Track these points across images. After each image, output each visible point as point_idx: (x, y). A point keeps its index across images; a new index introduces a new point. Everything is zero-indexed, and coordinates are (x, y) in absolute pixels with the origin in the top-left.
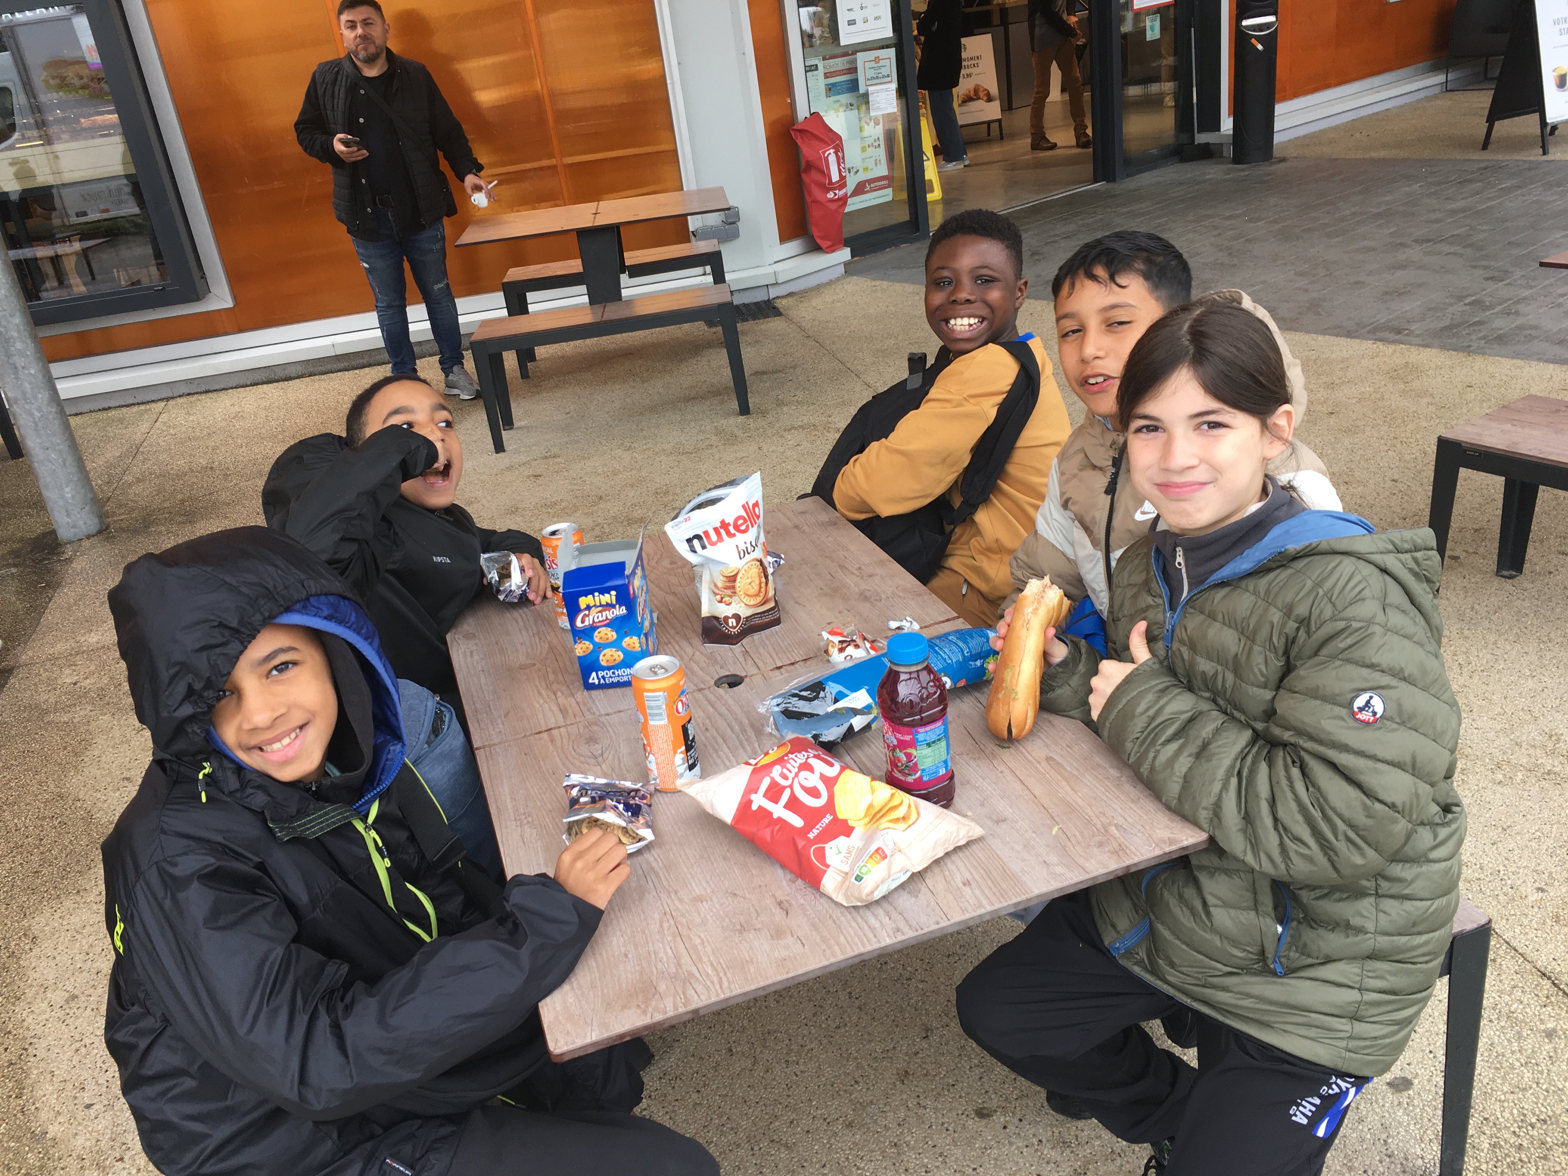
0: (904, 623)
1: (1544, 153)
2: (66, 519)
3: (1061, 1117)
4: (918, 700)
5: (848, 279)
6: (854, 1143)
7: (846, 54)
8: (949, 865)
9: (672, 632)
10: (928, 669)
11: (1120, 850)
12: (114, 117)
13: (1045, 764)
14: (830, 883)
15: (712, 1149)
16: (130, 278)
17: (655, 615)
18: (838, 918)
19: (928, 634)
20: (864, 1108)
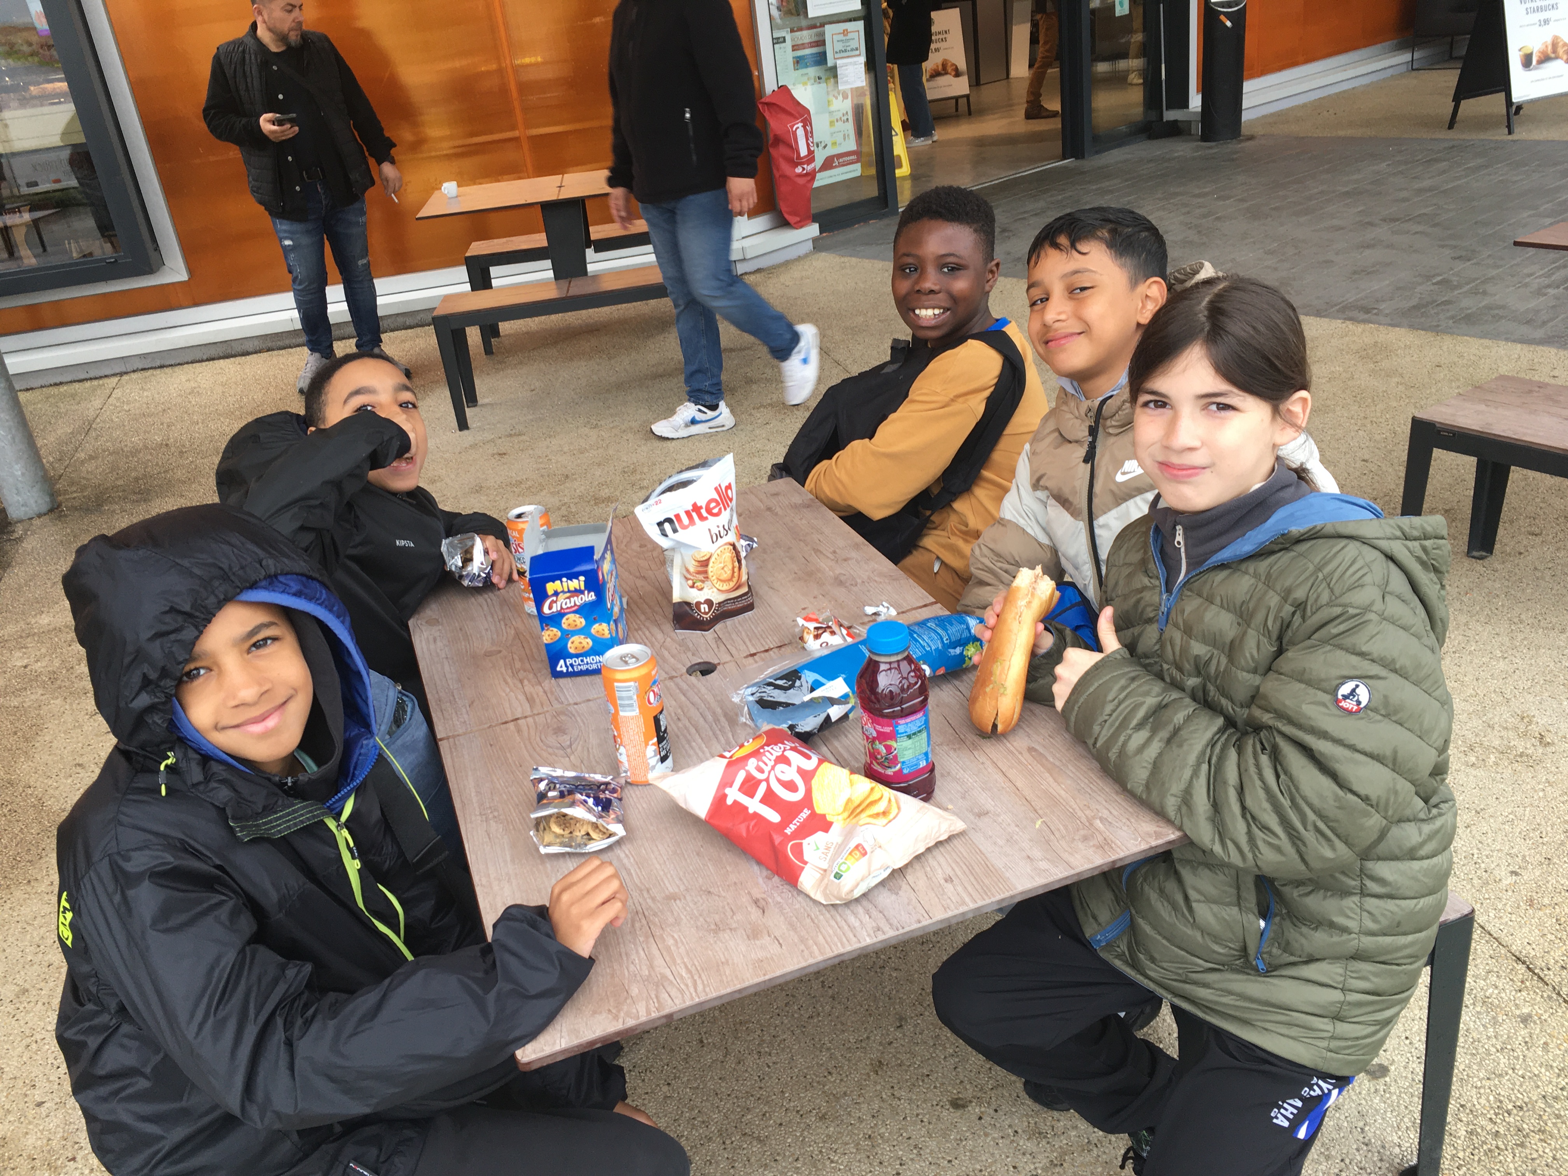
0: (881, 609)
1: (1510, 133)
2: (17, 498)
3: (1037, 1107)
4: (898, 691)
5: (817, 256)
6: (828, 1136)
7: (813, 27)
8: (931, 861)
9: (643, 618)
10: (909, 659)
11: (1105, 845)
12: (64, 86)
13: (1027, 755)
14: (808, 880)
15: (683, 1142)
16: (82, 251)
17: (625, 600)
18: (817, 917)
19: (904, 620)
20: (838, 1099)
